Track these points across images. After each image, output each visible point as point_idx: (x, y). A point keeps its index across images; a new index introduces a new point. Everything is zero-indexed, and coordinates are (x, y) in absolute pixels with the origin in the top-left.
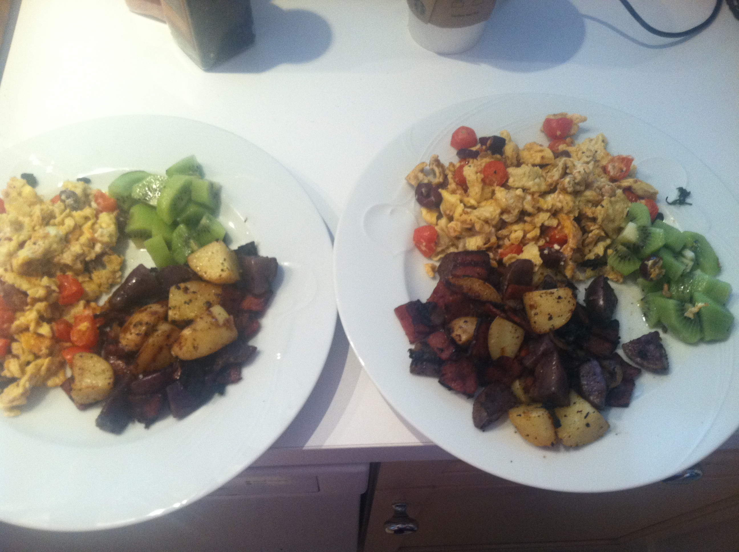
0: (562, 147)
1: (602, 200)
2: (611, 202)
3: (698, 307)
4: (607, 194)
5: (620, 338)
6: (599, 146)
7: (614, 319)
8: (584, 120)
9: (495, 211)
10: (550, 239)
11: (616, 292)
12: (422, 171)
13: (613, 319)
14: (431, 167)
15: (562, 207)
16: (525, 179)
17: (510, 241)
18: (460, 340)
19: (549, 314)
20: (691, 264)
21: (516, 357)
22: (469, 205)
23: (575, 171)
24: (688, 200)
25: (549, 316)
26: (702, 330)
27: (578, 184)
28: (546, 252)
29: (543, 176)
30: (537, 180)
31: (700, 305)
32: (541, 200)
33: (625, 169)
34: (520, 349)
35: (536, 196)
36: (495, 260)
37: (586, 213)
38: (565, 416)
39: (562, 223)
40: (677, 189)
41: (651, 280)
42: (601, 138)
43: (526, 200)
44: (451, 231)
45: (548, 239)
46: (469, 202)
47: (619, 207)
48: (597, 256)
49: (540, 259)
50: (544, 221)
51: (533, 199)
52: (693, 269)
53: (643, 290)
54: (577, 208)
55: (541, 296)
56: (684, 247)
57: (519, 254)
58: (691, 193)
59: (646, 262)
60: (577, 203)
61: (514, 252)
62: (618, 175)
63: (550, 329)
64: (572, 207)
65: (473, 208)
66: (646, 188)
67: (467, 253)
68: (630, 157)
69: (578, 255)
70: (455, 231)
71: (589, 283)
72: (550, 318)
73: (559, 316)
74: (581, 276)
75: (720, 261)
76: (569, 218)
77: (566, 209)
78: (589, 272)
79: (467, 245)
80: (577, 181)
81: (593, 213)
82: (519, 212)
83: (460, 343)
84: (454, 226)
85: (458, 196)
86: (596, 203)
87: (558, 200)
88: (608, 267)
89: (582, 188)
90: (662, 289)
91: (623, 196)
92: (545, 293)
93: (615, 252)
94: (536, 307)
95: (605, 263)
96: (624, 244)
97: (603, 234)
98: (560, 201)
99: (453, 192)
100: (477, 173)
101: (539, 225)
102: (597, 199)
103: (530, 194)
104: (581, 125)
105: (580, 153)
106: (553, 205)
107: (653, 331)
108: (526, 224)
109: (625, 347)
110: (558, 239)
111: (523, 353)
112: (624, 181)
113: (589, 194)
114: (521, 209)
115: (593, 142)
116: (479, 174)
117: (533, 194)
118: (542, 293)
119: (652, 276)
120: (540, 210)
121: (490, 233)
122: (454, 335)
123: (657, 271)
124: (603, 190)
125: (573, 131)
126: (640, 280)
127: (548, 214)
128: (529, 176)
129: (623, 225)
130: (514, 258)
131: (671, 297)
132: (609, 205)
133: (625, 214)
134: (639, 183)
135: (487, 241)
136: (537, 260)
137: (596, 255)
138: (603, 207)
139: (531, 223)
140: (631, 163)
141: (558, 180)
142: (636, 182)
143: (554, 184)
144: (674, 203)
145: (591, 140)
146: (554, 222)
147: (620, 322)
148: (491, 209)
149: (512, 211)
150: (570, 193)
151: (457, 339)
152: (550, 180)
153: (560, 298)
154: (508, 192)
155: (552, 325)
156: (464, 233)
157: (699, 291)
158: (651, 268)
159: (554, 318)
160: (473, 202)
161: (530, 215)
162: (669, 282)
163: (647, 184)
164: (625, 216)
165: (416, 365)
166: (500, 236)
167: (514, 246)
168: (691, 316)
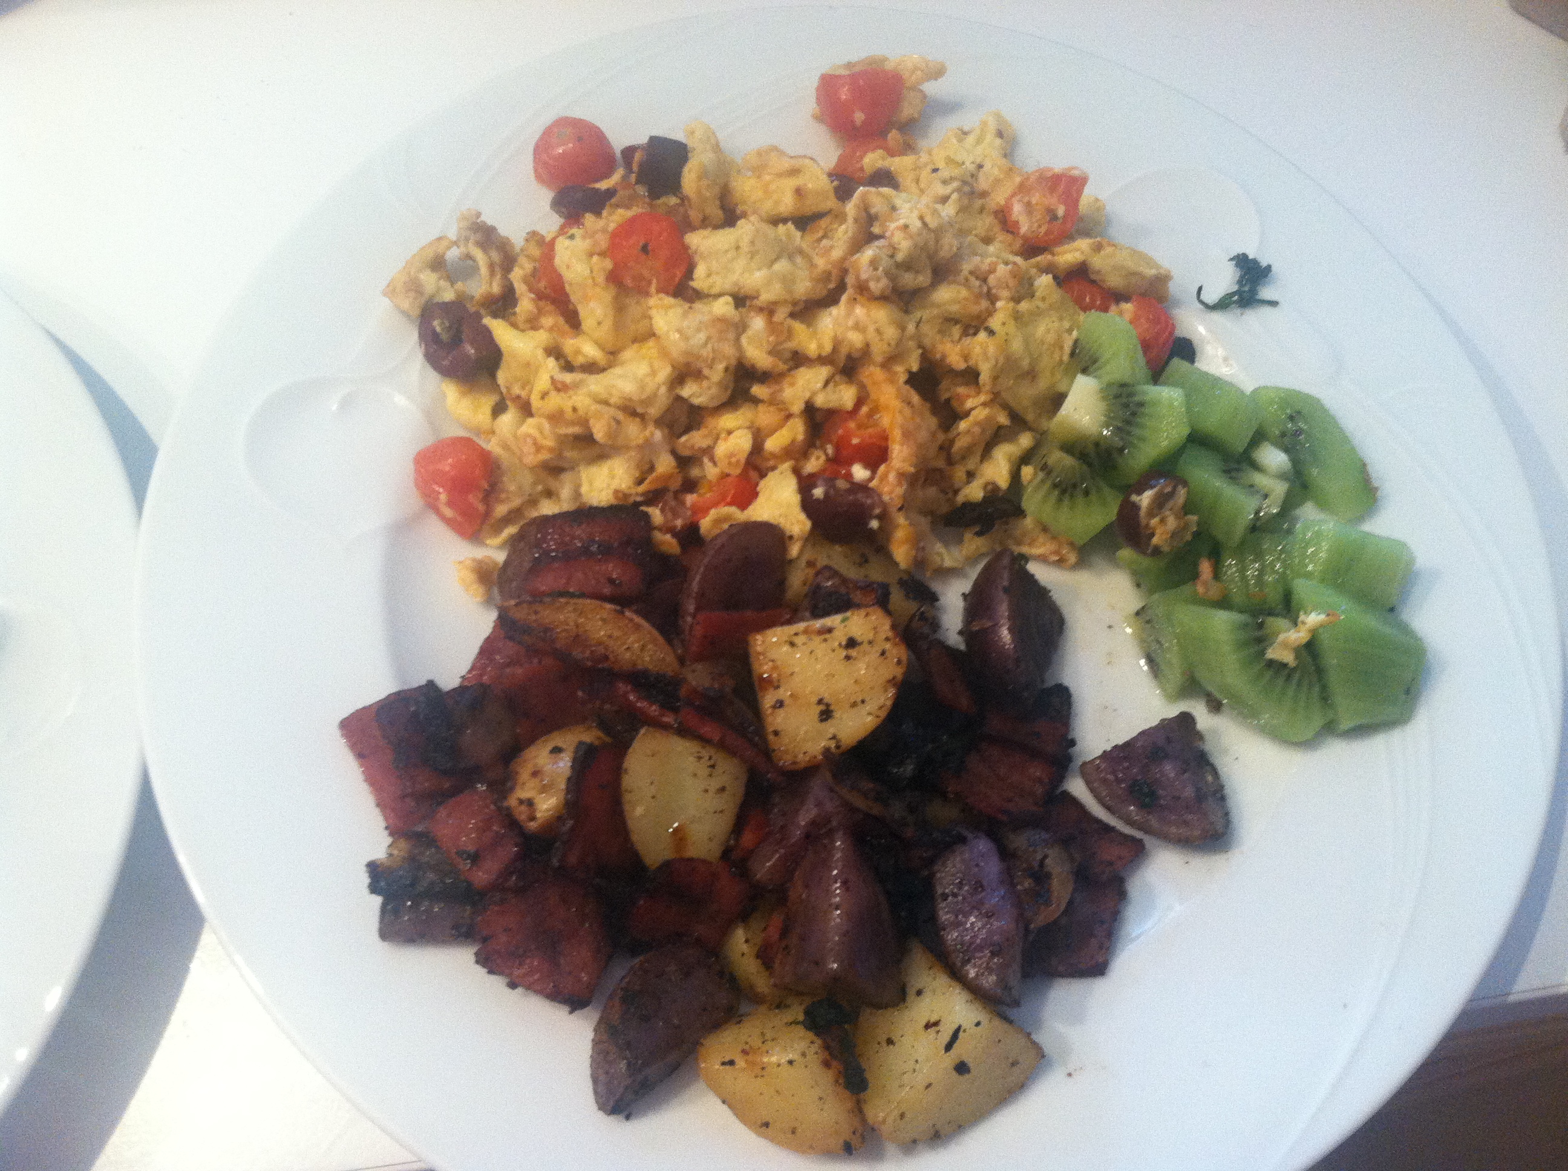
0: (873, 160)
1: (990, 313)
2: (1017, 317)
3: (1307, 626)
4: (1005, 293)
5: (1072, 743)
6: (989, 152)
7: (1053, 683)
8: (938, 72)
9: (653, 373)
10: (838, 448)
11: (1058, 596)
12: (437, 264)
13: (1050, 683)
14: (463, 249)
15: (868, 345)
16: (740, 264)
17: (715, 464)
18: (533, 818)
19: (820, 701)
20: (1279, 489)
21: (726, 853)
22: (580, 360)
23: (893, 226)
24: (1266, 293)
25: (822, 707)
26: (1325, 699)
27: (907, 265)
28: (818, 492)
29: (801, 252)
30: (782, 266)
31: (1313, 619)
32: (798, 327)
33: (1061, 211)
34: (739, 825)
35: (781, 315)
36: (671, 530)
37: (944, 357)
38: (890, 1042)
39: (873, 396)
40: (1231, 260)
41: (1157, 552)
42: (992, 126)
43: (750, 332)
44: (528, 449)
45: (830, 450)
46: (578, 352)
47: (1045, 329)
48: (992, 490)
49: (802, 517)
50: (814, 394)
51: (772, 327)
52: (1289, 505)
53: (1138, 585)
54: (912, 344)
55: (792, 644)
56: (1259, 437)
57: (743, 505)
58: (1274, 269)
59: (1134, 498)
60: (911, 328)
61: (729, 499)
62: (1043, 230)
63: (827, 751)
64: (893, 343)
65: (592, 368)
66: (1130, 264)
67: (585, 514)
68: (1076, 173)
69: (932, 491)
70: (538, 448)
71: (974, 573)
72: (826, 714)
73: (854, 705)
74: (947, 555)
75: (1370, 469)
76: (892, 381)
77: (879, 350)
78: (973, 544)
79: (584, 489)
80: (900, 257)
81: (966, 358)
82: (727, 369)
83: (533, 825)
84: (533, 431)
85: (542, 337)
86: (973, 325)
87: (850, 323)
88: (1028, 522)
89: (923, 279)
90: (1195, 576)
91: (1056, 295)
92: (806, 632)
93: (1041, 475)
94: (779, 681)
95: (1019, 512)
96: (1068, 448)
97: (1003, 419)
98: (858, 327)
99: (533, 324)
100: (591, 255)
101: (797, 407)
102: (975, 309)
103: (761, 310)
104: (931, 88)
105: (925, 174)
106: (837, 345)
107: (1172, 711)
108: (761, 408)
109: (1088, 771)
110: (858, 447)
111: (748, 838)
112: (1066, 247)
113: (947, 296)
114: (733, 362)
115: (971, 139)
116: (595, 258)
117: (769, 311)
118: (796, 634)
119: (1155, 540)
120: (798, 360)
121: (647, 445)
122: (512, 802)
123: (1172, 523)
124: (992, 280)
125: (907, 111)
126: (1126, 553)
127: (824, 372)
128: (753, 255)
129: (1061, 387)
130: (726, 518)
131: (1223, 603)
132: (1011, 327)
133: (1067, 349)
134: (1109, 250)
135: (646, 469)
136: (797, 523)
137: (990, 487)
138: (991, 332)
139: (773, 401)
140: (1080, 192)
141: (844, 259)
142: (1098, 248)
143: (835, 272)
144: (1222, 305)
145: (965, 133)
146: (845, 396)
147: (1072, 690)
148: (641, 369)
149: (706, 372)
150: (882, 298)
151: (521, 813)
152: (821, 263)
153: (852, 643)
154: (690, 308)
155: (834, 737)
156: (568, 454)
157: (1309, 575)
158: (1151, 514)
159: (837, 715)
160: (590, 350)
161: (765, 377)
162: (1216, 554)
163: (1135, 253)
164: (1066, 358)
165: (396, 912)
166: (686, 453)
167: (729, 479)
168: (1288, 658)
